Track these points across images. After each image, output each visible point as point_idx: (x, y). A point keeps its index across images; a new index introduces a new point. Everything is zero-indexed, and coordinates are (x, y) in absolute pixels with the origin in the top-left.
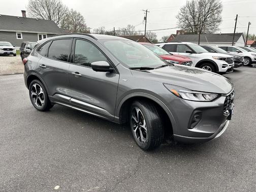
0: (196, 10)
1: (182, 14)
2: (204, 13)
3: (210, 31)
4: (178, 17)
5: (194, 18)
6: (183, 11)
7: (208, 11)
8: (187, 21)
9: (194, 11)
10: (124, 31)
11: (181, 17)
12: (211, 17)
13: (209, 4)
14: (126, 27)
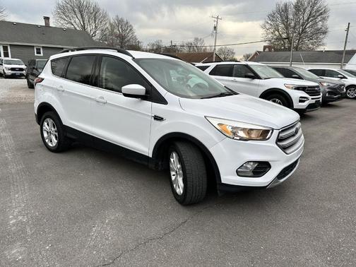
0: (291, 17)
1: (269, 22)
2: (301, 21)
3: (310, 46)
4: (264, 27)
5: (287, 28)
6: (271, 18)
7: (308, 19)
8: (277, 33)
9: (287, 18)
11: (268, 26)
12: (311, 26)
13: (309, 8)
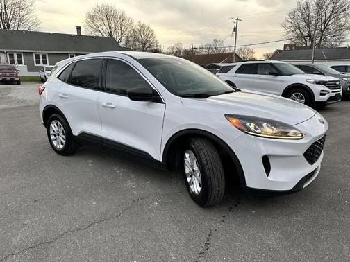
0: (312, 14)
1: (290, 20)
2: (324, 18)
3: (333, 43)
4: (284, 25)
5: (308, 26)
6: (292, 17)
7: (331, 15)
8: (297, 31)
9: (308, 15)
10: (209, 48)
11: (289, 25)
12: (334, 23)
13: (332, 5)
14: (211, 42)
